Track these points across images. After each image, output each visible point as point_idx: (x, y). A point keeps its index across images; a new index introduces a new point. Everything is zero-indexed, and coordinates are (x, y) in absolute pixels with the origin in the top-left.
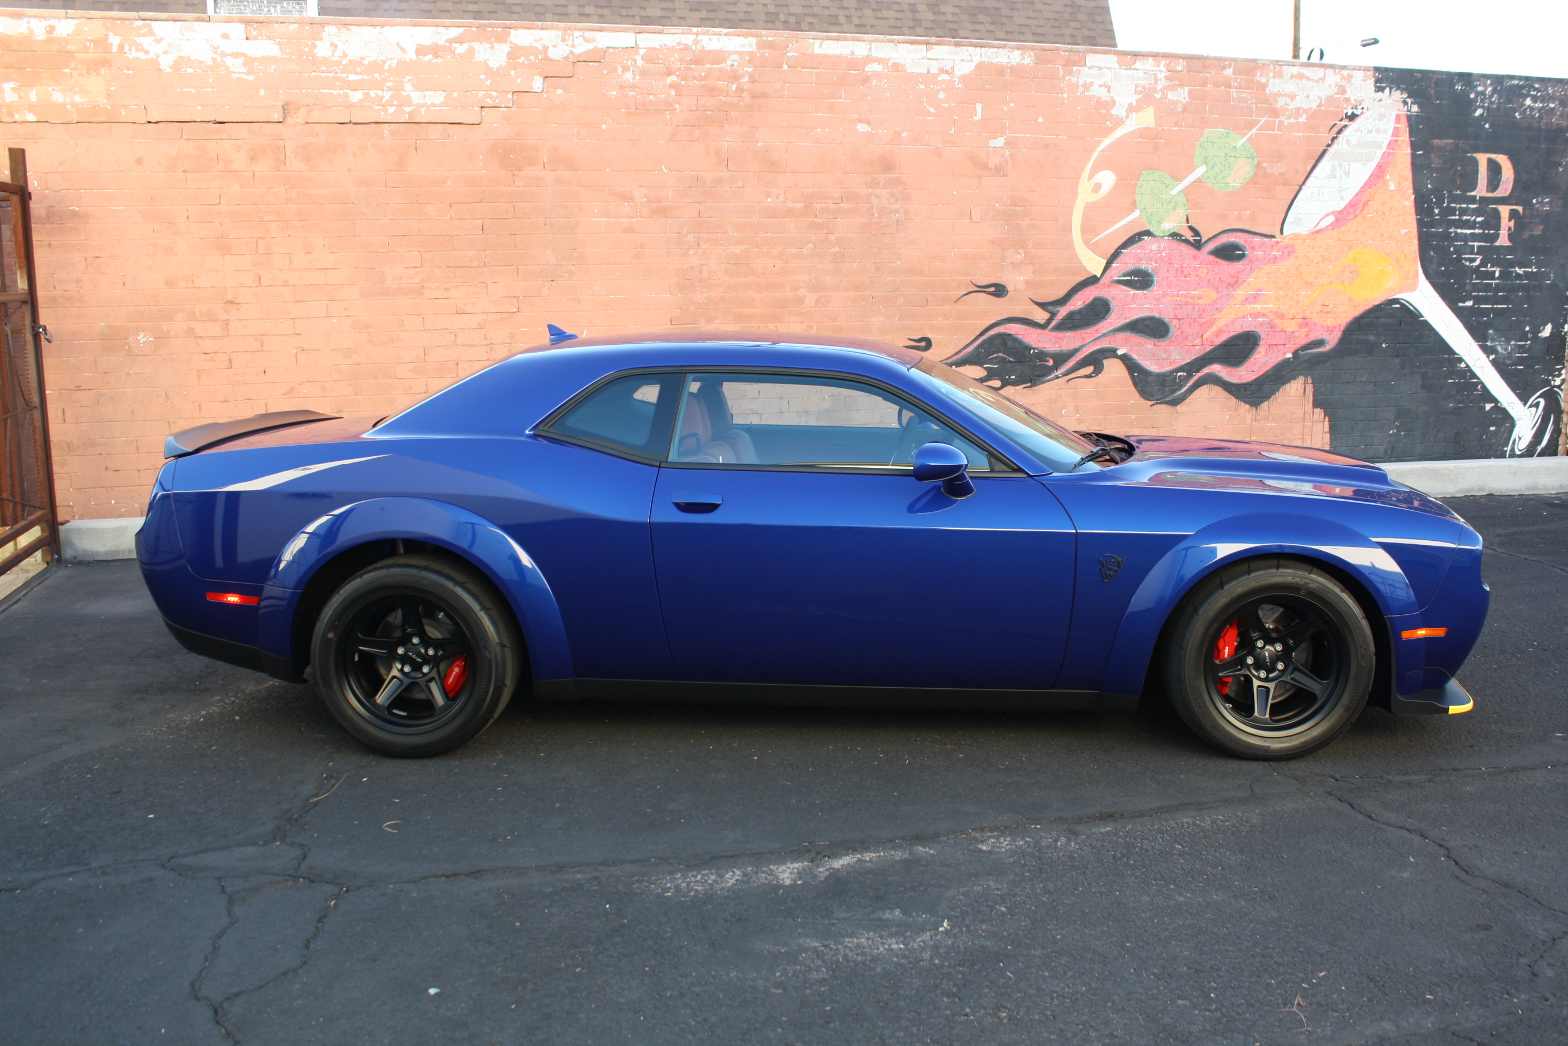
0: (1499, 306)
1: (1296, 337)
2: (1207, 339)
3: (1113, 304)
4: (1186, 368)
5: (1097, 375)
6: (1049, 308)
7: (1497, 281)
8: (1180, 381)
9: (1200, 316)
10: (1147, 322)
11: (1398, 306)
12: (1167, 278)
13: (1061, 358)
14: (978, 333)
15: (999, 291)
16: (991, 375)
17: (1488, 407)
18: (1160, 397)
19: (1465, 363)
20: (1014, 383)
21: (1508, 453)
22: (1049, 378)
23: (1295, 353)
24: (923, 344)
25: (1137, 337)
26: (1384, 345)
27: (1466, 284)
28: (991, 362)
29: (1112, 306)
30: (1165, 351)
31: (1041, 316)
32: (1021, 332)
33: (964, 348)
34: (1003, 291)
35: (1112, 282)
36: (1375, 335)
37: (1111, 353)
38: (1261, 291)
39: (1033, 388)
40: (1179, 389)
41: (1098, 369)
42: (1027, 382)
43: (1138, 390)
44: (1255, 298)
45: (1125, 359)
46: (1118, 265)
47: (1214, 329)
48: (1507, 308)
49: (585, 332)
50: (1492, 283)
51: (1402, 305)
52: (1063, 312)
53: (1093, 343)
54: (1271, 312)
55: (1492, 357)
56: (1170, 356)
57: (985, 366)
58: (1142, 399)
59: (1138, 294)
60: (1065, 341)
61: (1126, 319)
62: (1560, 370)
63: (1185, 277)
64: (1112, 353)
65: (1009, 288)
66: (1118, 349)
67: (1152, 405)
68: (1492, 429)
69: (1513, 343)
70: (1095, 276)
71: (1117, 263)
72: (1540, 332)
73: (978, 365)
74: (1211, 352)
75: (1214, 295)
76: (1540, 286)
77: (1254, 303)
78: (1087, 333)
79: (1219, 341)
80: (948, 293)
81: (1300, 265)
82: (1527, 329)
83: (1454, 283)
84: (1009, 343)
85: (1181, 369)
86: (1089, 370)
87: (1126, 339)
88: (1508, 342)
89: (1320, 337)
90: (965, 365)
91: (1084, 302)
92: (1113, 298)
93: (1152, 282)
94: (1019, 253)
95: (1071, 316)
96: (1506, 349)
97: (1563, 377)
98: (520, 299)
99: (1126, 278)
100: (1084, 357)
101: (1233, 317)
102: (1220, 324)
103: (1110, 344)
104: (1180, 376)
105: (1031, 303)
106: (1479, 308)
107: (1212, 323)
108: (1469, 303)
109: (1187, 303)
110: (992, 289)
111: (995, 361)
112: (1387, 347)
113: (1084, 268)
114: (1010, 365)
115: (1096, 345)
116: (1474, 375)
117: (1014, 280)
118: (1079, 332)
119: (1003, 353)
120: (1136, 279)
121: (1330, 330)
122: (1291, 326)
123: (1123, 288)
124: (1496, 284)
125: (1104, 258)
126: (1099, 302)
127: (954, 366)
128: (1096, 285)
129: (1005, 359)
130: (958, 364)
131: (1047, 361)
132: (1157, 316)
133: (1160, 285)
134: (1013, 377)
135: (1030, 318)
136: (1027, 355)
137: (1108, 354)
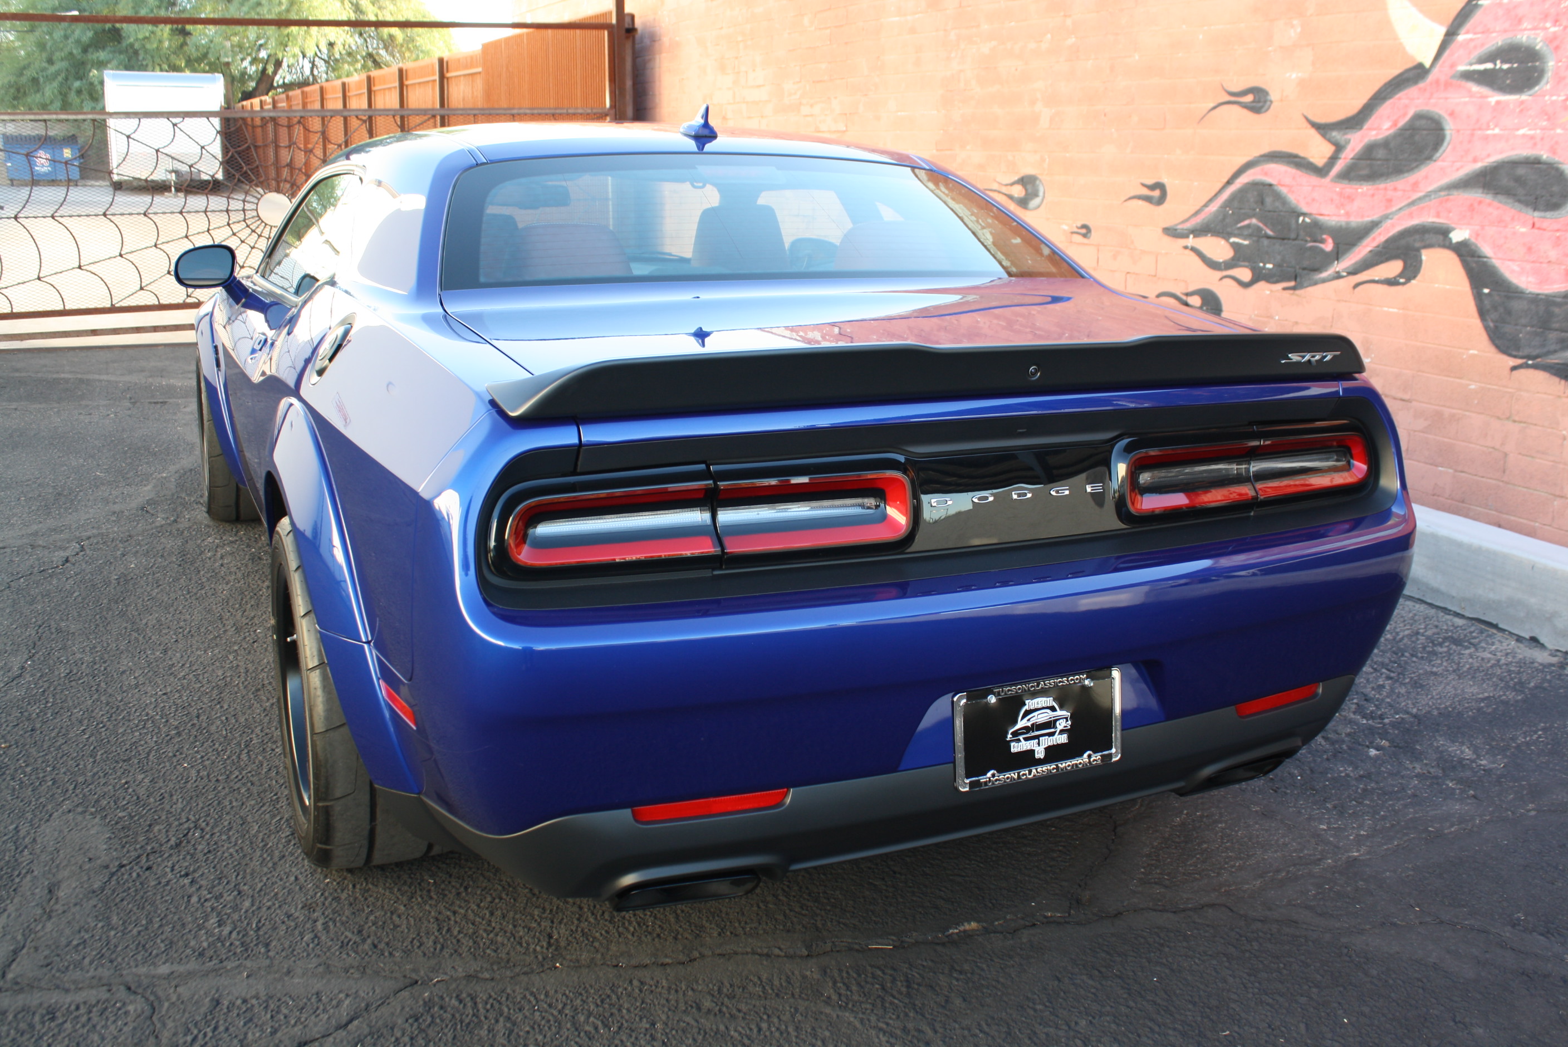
3: (1450, 127)
5: (1408, 280)
6: (1335, 134)
10: (1521, 171)
13: (1349, 238)
14: (1225, 180)
15: (1260, 100)
20: (1270, 278)
22: (1324, 275)
24: (1156, 193)
25: (1496, 203)
28: (1240, 233)
29: (1448, 133)
30: (1557, 243)
31: (1318, 151)
32: (1287, 181)
33: (1206, 205)
34: (1265, 102)
35: (1453, 77)
37: (1439, 236)
39: (1298, 292)
41: (1412, 270)
42: (1289, 280)
43: (1486, 328)
45: (1466, 252)
46: (1470, 36)
52: (1356, 142)
53: (1407, 211)
57: (1233, 240)
58: (1492, 349)
59: (1507, 103)
61: (1474, 160)
64: (1441, 238)
65: (1274, 96)
66: (1453, 229)
67: (1514, 368)
70: (1420, 66)
71: (1467, 32)
78: (1395, 189)
80: (1191, 105)
84: (1268, 200)
86: (1394, 268)
87: (1471, 208)
90: (1206, 235)
91: (1395, 124)
92: (1452, 114)
93: (1541, 73)
94: (1293, 26)
95: (1369, 151)
99: (1482, 67)
100: (1387, 241)
103: (1438, 215)
105: (1306, 124)
110: (1249, 98)
111: (1246, 232)
113: (1399, 49)
114: (1266, 242)
115: (1411, 216)
117: (1281, 81)
118: (1382, 186)
119: (1260, 219)
120: (1505, 66)
123: (1475, 88)
125: (1441, 23)
126: (1423, 122)
127: (1191, 236)
128: (1421, 85)
129: (1259, 229)
130: (1199, 231)
131: (1322, 241)
132: (1545, 156)
133: (1559, 80)
134: (1269, 266)
135: (1302, 154)
136: (1294, 226)
137: (1430, 238)
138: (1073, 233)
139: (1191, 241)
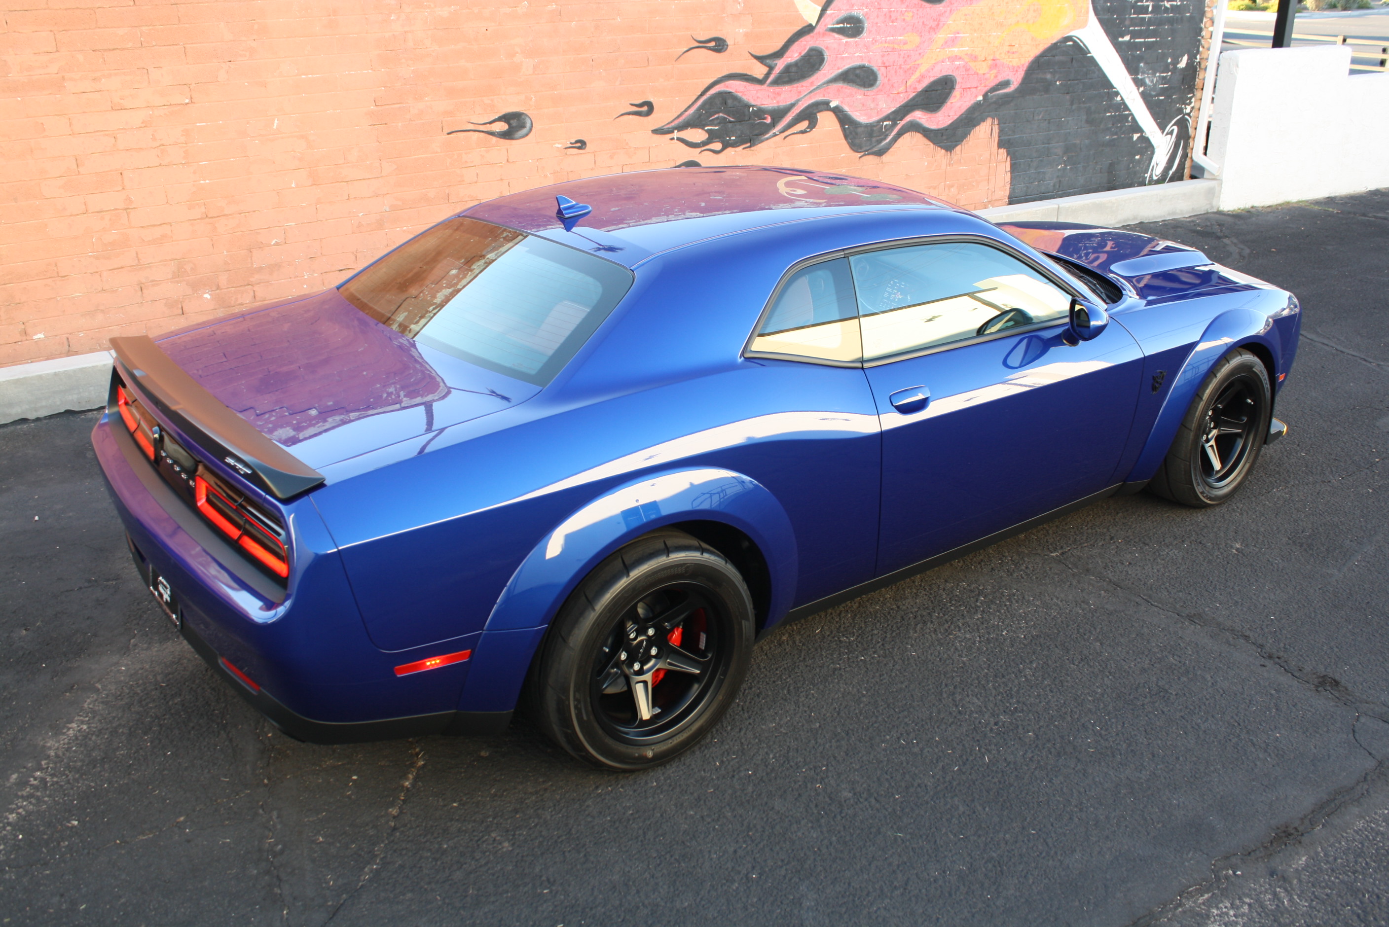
0: (1149, 40)
1: (986, 79)
2: (910, 86)
3: (826, 55)
4: (891, 117)
5: (811, 129)
6: (768, 61)
7: (1150, 15)
8: (886, 130)
9: (905, 62)
10: (858, 72)
11: (1071, 43)
12: (877, 23)
13: (778, 114)
14: (700, 93)
15: (719, 45)
16: (713, 137)
17: (1136, 136)
18: (868, 148)
19: (1121, 96)
20: (734, 145)
21: (1148, 179)
22: (767, 136)
23: (985, 96)
24: (645, 109)
25: (849, 87)
26: (1058, 83)
27: (1125, 19)
28: (712, 123)
29: (825, 57)
30: (874, 100)
31: (759, 70)
32: (741, 89)
33: (686, 111)
34: (723, 46)
35: (826, 30)
36: (1051, 73)
37: (824, 105)
38: (958, 33)
39: (752, 148)
40: (885, 139)
41: (813, 124)
42: (746, 143)
43: (848, 143)
44: (953, 41)
45: (837, 111)
46: (832, 12)
47: (917, 75)
48: (1156, 41)
49: (276, 122)
50: (1145, 18)
51: (1075, 42)
52: (780, 65)
53: (808, 96)
54: (967, 54)
55: (1141, 89)
56: (877, 105)
57: (706, 128)
58: (852, 151)
59: (850, 42)
60: (783, 96)
61: (838, 69)
62: (1191, 98)
63: (893, 22)
64: (826, 106)
65: (729, 42)
66: (831, 101)
67: (860, 157)
68: (1137, 157)
69: (1158, 74)
70: (810, 25)
71: (831, 9)
72: (1178, 63)
73: (700, 128)
74: (913, 99)
75: (916, 39)
76: (1182, 18)
77: (953, 46)
78: (802, 86)
79: (920, 87)
80: (669, 50)
81: (993, 5)
82: (1169, 60)
83: (1116, 19)
84: (730, 102)
85: (887, 118)
86: (804, 125)
87: (838, 90)
88: (1154, 74)
89: (1006, 79)
90: (686, 129)
91: (800, 53)
92: (827, 48)
93: (863, 29)
94: (739, 3)
95: (788, 69)
96: (1152, 81)
97: (1192, 105)
98: (191, 87)
99: (839, 26)
100: (800, 112)
101: (933, 62)
102: (922, 69)
103: (824, 96)
104: (886, 125)
105: (750, 57)
106: (1134, 42)
107: (915, 68)
108: (1127, 38)
109: (894, 49)
110: (713, 44)
111: (716, 122)
112: (1060, 84)
113: (800, 17)
114: (730, 125)
115: (811, 98)
116: (1127, 108)
117: (733, 34)
118: (795, 85)
119: (723, 113)
120: (848, 26)
121: (1015, 70)
122: (982, 68)
123: (837, 36)
124: (1149, 18)
125: (819, 5)
126: (814, 52)
127: (676, 131)
128: (812, 34)
129: (725, 119)
130: (680, 128)
131: (765, 118)
132: (867, 64)
133: (870, 32)
134: (733, 138)
135: (749, 74)
136: (747, 113)
137: (822, 107)
138: (566, 148)
139: (676, 134)
